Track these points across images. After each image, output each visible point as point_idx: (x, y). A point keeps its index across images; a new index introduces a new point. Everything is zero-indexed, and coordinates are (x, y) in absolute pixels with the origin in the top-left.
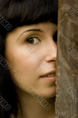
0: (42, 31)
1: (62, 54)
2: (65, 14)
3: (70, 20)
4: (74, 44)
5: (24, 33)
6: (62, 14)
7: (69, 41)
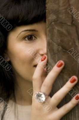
0: (37, 31)
1: (51, 56)
2: (52, 22)
3: (56, 28)
4: (60, 47)
5: (22, 32)
6: (50, 23)
7: (57, 45)
